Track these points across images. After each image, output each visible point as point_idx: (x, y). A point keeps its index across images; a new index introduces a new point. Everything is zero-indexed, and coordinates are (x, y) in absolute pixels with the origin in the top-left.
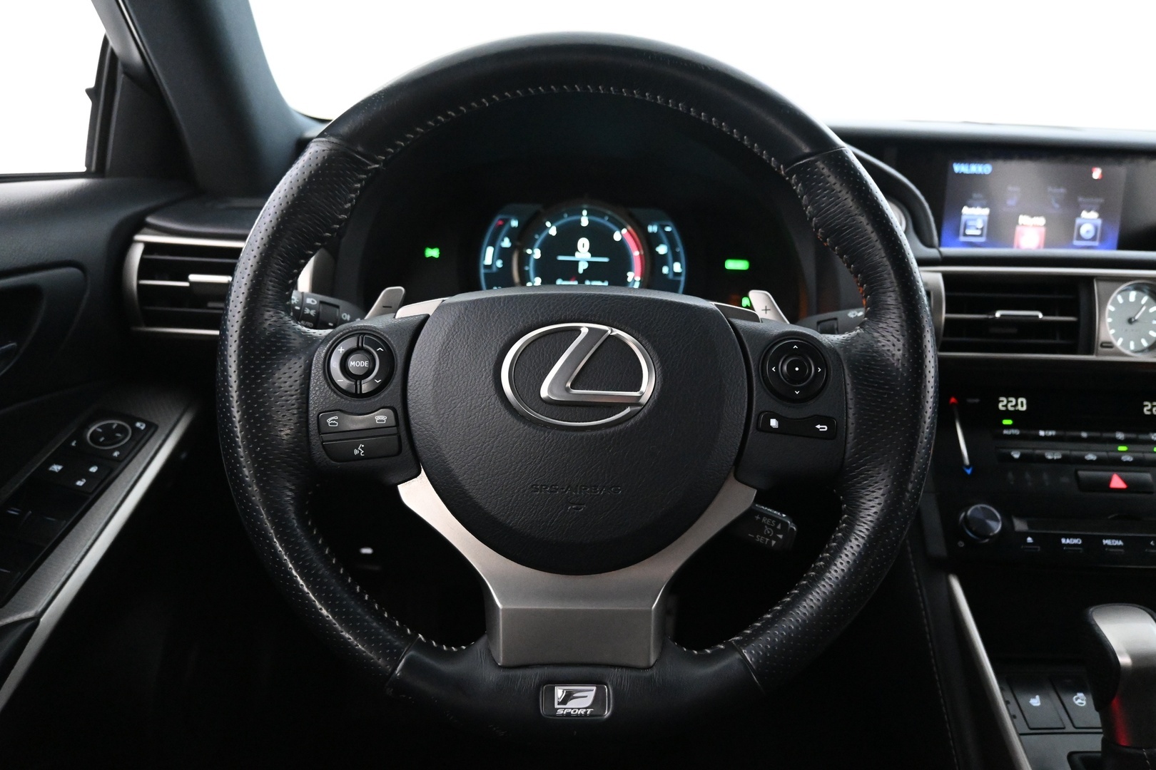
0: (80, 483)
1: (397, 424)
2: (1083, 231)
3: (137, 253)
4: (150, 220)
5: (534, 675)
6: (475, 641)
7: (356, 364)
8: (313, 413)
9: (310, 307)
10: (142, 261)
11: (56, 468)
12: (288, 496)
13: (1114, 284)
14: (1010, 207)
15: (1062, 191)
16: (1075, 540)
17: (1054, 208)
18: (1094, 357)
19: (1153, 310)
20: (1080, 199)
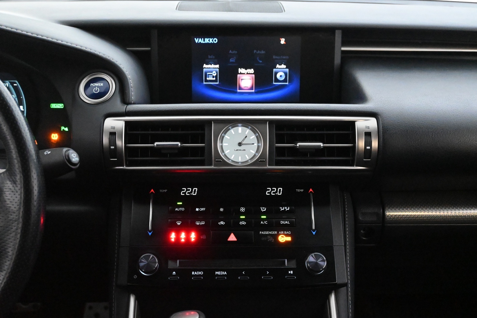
2: (278, 76)
13: (224, 124)
14: (232, 63)
15: (263, 52)
16: (200, 273)
17: (259, 63)
18: (212, 167)
19: (253, 137)
20: (274, 57)
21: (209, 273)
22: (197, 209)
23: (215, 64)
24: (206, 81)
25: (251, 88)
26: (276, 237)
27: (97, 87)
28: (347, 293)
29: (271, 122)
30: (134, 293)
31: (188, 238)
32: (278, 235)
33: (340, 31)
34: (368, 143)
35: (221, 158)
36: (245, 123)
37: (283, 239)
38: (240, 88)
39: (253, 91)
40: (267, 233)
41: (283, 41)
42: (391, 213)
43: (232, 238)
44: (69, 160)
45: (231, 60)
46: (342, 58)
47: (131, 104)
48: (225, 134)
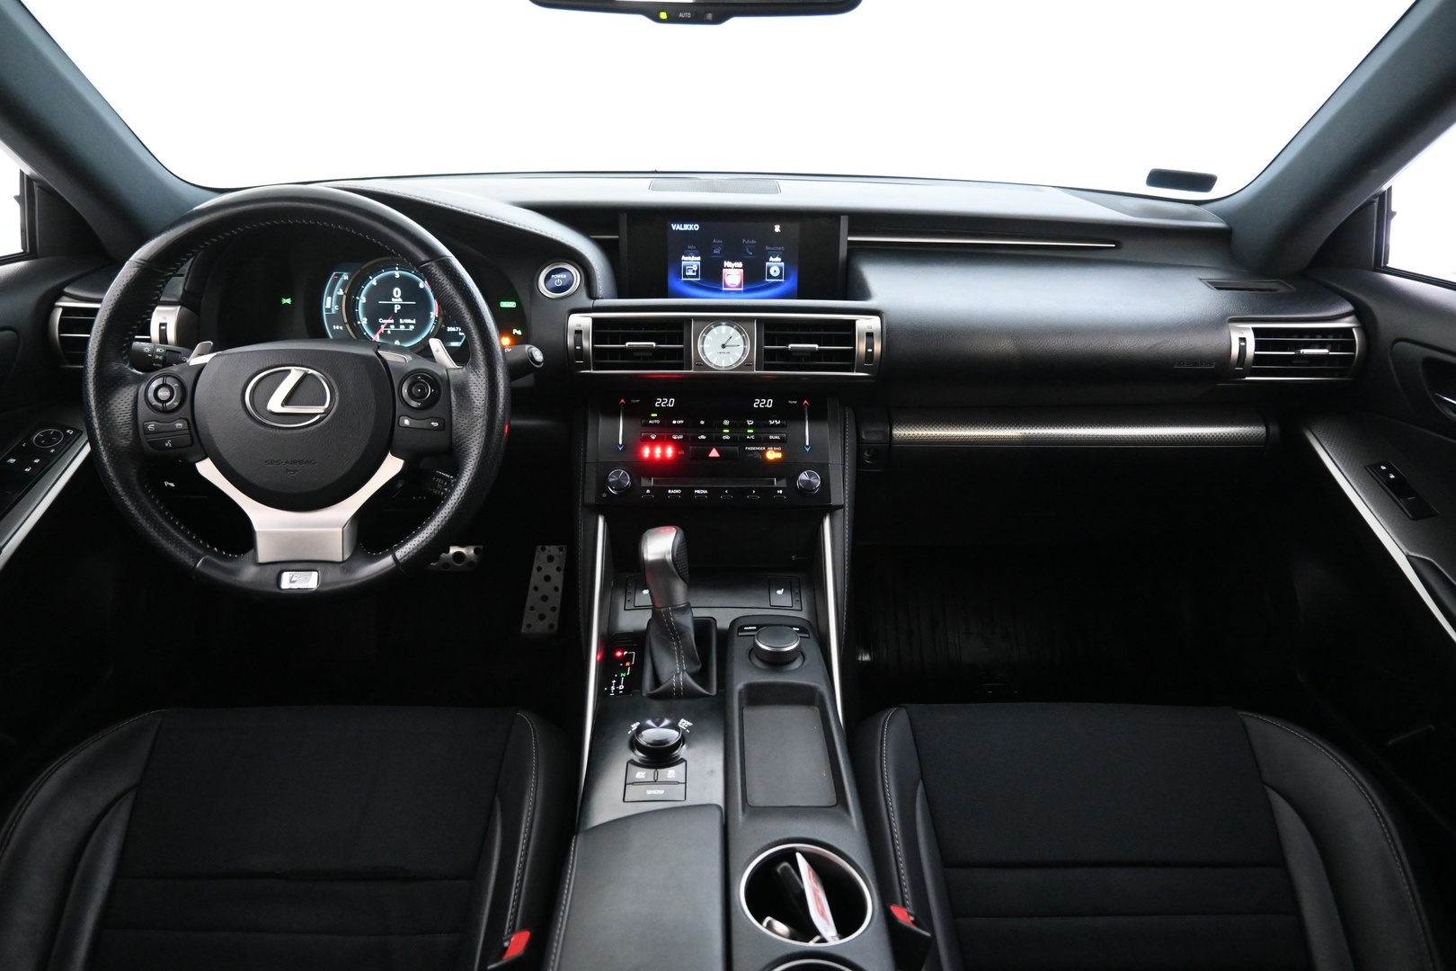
0: (27, 470)
1: (189, 428)
2: (772, 272)
3: (59, 313)
4: (66, 290)
5: (278, 568)
6: (244, 553)
7: (164, 394)
8: (140, 423)
9: (159, 354)
10: (60, 319)
11: (12, 461)
12: (133, 472)
13: (705, 323)
14: (716, 254)
15: (753, 242)
16: (677, 491)
17: (749, 255)
18: (692, 371)
19: (738, 338)
20: (767, 248)
21: (688, 492)
22: (674, 422)
23: (696, 256)
24: (685, 276)
25: (740, 286)
26: (763, 453)
27: (559, 279)
28: (844, 517)
29: (759, 320)
30: (603, 514)
31: (663, 454)
32: (766, 450)
33: (847, 217)
34: (870, 345)
35: (702, 361)
36: (730, 321)
37: (772, 455)
38: (726, 286)
39: (742, 289)
40: (754, 448)
41: (777, 229)
42: (901, 432)
43: (714, 453)
44: (532, 358)
45: (715, 252)
46: (849, 251)
47: (598, 298)
48: (707, 333)
